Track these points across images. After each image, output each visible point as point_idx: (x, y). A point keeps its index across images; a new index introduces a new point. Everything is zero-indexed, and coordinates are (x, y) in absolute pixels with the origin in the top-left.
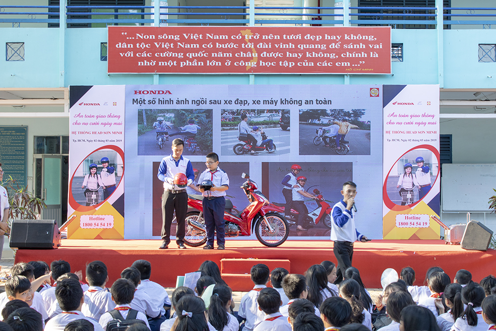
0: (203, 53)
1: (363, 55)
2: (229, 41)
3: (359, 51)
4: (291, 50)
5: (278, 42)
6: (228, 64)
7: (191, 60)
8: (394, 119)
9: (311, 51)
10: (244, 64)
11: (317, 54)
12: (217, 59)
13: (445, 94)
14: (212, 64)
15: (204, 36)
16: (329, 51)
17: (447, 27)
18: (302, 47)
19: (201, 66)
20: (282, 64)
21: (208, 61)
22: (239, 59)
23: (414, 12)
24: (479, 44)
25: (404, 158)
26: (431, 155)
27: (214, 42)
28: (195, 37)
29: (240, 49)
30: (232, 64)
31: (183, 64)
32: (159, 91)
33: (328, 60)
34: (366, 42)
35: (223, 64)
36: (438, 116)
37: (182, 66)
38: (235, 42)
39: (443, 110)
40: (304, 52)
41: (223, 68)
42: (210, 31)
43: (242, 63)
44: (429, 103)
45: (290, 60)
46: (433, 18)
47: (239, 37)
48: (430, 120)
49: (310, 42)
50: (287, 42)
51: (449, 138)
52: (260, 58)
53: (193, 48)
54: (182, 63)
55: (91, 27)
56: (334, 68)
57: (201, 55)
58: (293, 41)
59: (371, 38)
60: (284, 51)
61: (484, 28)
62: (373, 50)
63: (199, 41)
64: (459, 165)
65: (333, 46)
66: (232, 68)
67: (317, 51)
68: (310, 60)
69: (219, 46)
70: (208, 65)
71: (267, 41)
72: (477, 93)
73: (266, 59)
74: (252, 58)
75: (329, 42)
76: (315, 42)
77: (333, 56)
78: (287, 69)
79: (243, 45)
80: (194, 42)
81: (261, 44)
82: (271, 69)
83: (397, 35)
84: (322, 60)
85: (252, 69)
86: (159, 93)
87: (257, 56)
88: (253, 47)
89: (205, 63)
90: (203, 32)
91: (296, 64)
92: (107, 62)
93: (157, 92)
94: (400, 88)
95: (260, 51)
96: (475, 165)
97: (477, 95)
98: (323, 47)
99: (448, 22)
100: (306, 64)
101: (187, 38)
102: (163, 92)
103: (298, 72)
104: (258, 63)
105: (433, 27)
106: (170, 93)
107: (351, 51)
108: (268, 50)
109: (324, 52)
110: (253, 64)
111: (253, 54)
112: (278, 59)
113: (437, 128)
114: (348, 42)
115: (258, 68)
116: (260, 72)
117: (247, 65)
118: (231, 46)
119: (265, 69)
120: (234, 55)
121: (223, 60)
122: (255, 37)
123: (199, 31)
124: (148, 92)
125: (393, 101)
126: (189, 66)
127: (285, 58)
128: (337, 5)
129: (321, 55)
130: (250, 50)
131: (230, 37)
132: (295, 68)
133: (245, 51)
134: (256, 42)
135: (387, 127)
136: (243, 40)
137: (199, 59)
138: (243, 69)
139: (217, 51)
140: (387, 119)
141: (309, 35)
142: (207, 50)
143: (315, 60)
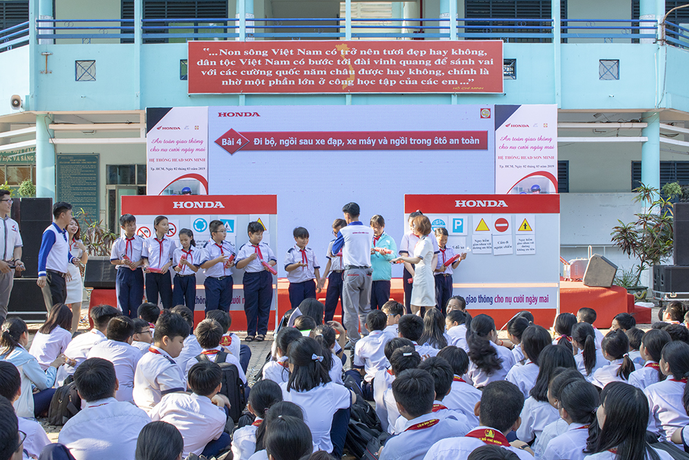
0: (295, 71)
1: (473, 72)
2: (323, 57)
3: (468, 67)
4: (392, 67)
5: (377, 57)
6: (322, 82)
7: (281, 79)
8: (507, 143)
9: (414, 67)
10: (339, 82)
11: (420, 71)
12: (310, 77)
13: (565, 116)
14: (305, 82)
15: (295, 52)
16: (434, 67)
17: (564, 41)
18: (404, 63)
19: (292, 85)
20: (382, 82)
21: (300, 80)
22: (334, 77)
23: (528, 24)
24: (600, 60)
25: (518, 186)
26: (548, 183)
27: (306, 58)
28: (285, 53)
29: (335, 66)
30: (327, 82)
31: (272, 83)
32: (246, 114)
33: (434, 77)
34: (475, 58)
35: (316, 82)
36: (556, 140)
37: (270, 85)
38: (330, 57)
39: (561, 132)
40: (407, 68)
41: (316, 87)
42: (302, 46)
43: (337, 82)
44: (546, 126)
45: (391, 77)
46: (550, 31)
47: (334, 53)
48: (547, 143)
49: (413, 58)
50: (387, 57)
51: (565, 164)
52: (357, 76)
53: (283, 65)
54: (270, 82)
55: (168, 42)
56: (439, 87)
57: (291, 73)
58: (394, 57)
59: (481, 53)
60: (384, 68)
61: (605, 42)
62: (483, 66)
63: (289, 57)
64: (577, 194)
65: (438, 62)
66: (327, 87)
67: (421, 67)
68: (413, 77)
69: (312, 63)
70: (300, 83)
71: (366, 57)
72: (597, 115)
73: (364, 77)
74: (349, 76)
75: (434, 58)
76: (419, 58)
77: (438, 73)
78: (388, 88)
79: (339, 61)
80: (283, 58)
81: (359, 60)
82: (370, 87)
83: (510, 50)
84: (427, 77)
85: (349, 89)
86: (246, 115)
87: (354, 73)
88: (349, 63)
89: (297, 82)
90: (294, 47)
91: (398, 82)
92: (187, 82)
93: (244, 114)
94: (514, 108)
95: (357, 68)
96: (594, 194)
97: (597, 116)
98: (428, 63)
99: (565, 35)
100: (408, 82)
101: (276, 53)
102: (251, 114)
103: (400, 91)
104: (355, 82)
105: (550, 40)
106: (258, 115)
107: (459, 67)
108: (367, 68)
109: (429, 68)
110: (350, 83)
111: (350, 71)
112: (377, 77)
113: (554, 153)
114: (455, 58)
115: (356, 87)
116: (359, 92)
117: (343, 83)
118: (325, 62)
119: (363, 87)
120: (328, 73)
121: (316, 78)
122: (352, 53)
123: (289, 46)
124: (234, 115)
125: (506, 123)
126: (279, 85)
127: (385, 76)
128: (442, 17)
129: (425, 72)
130: (347, 67)
131: (323, 53)
132: (397, 87)
133: (341, 67)
134: (353, 58)
135: (499, 152)
136: (339, 56)
137: (290, 77)
138: (339, 88)
139: (310, 68)
140: (499, 143)
141: (412, 50)
142: (298, 67)
143: (419, 78)
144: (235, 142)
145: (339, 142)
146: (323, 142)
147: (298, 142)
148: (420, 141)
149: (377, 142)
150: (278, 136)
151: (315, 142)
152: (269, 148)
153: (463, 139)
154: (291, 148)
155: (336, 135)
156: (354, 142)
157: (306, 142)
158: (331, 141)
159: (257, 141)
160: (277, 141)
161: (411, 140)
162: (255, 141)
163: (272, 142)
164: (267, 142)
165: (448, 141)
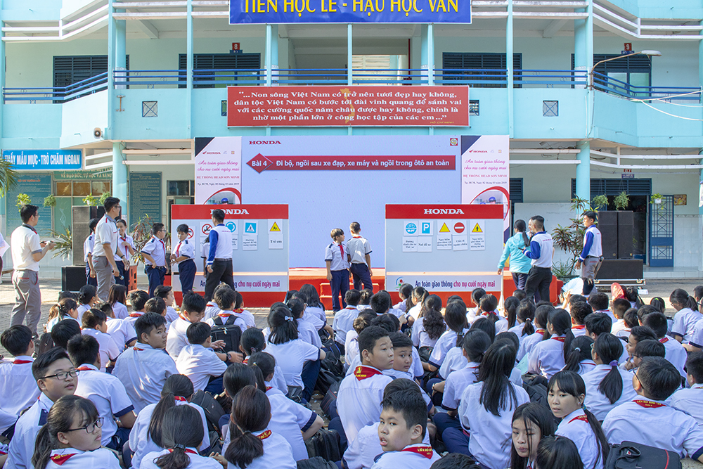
0: (309, 109)
1: (446, 110)
2: (331, 98)
3: (442, 106)
4: (383, 106)
5: (372, 99)
6: (329, 118)
7: (298, 115)
8: (470, 165)
9: (400, 106)
10: (343, 118)
11: (405, 110)
12: (320, 114)
13: (514, 144)
14: (316, 118)
15: (309, 95)
16: (416, 106)
17: (516, 86)
18: (393, 103)
19: (307, 120)
20: (376, 118)
21: (313, 116)
22: (339, 114)
23: (489, 73)
25: (479, 198)
26: (502, 195)
27: (318, 99)
28: (301, 95)
29: (339, 106)
30: (333, 118)
33: (416, 114)
34: (447, 99)
35: (325, 118)
36: (508, 162)
37: (290, 120)
38: (336, 99)
39: (512, 157)
40: (395, 107)
41: (325, 122)
42: (315, 90)
43: (341, 117)
44: (500, 151)
45: (382, 114)
46: (505, 79)
47: (339, 95)
48: (501, 165)
49: (399, 99)
50: (380, 99)
51: (520, 181)
52: (357, 113)
53: (300, 105)
54: (290, 117)
55: (214, 87)
56: (420, 122)
57: (306, 110)
58: (385, 98)
59: (452, 96)
60: (377, 107)
61: (548, 87)
62: (454, 106)
63: (304, 99)
64: (529, 204)
65: (419, 102)
66: (333, 122)
67: (406, 106)
68: (400, 114)
69: (322, 103)
70: (313, 119)
71: (363, 99)
72: (542, 143)
73: (362, 114)
74: (350, 113)
75: (416, 99)
76: (404, 99)
77: (419, 111)
78: (381, 122)
79: (342, 101)
80: (300, 99)
81: (358, 101)
82: (367, 122)
83: (474, 93)
84: (410, 114)
85: (350, 122)
86: (270, 143)
87: (354, 111)
88: (351, 103)
89: (310, 118)
90: (308, 90)
91: (388, 118)
92: (227, 117)
94: (476, 138)
95: (357, 107)
96: (542, 204)
97: (542, 144)
98: (411, 103)
99: (518, 82)
100: (396, 118)
101: (294, 96)
102: (274, 142)
103: (390, 125)
104: (355, 117)
105: (505, 86)
106: (280, 143)
107: (435, 106)
108: (364, 106)
109: (412, 107)
110: (351, 118)
111: (351, 110)
112: (373, 114)
113: (507, 172)
114: (432, 99)
115: (356, 122)
116: (358, 125)
117: (345, 119)
118: (332, 103)
119: (361, 122)
120: (334, 110)
121: (325, 114)
122: (352, 95)
123: (304, 90)
124: (261, 143)
125: (470, 149)
126: (296, 120)
127: (378, 113)
128: (423, 68)
129: (409, 110)
130: (349, 106)
131: (331, 95)
132: (387, 122)
133: (344, 106)
134: (353, 99)
135: (464, 172)
136: (342, 98)
137: (305, 114)
138: (343, 122)
139: (320, 107)
140: (464, 165)
141: (399, 93)
142: (312, 106)
143: (404, 114)
144: (262, 164)
145: (341, 164)
146: (329, 164)
147: (310, 164)
148: (403, 164)
149: (371, 164)
150: (295, 159)
151: (323, 164)
152: (288, 168)
153: (436, 162)
154: (305, 168)
155: (339, 158)
156: (353, 164)
157: (316, 164)
158: (335, 163)
159: (279, 163)
160: (294, 163)
161: (397, 162)
162: (277, 163)
163: (290, 164)
164: (287, 164)
165: (425, 163)
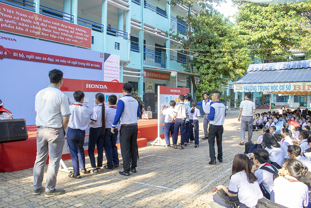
0: (14, 22)
1: (82, 38)
2: (27, 18)
3: (81, 36)
4: (56, 30)
5: (50, 24)
6: (27, 30)
7: (8, 24)
8: (107, 68)
9: (63, 32)
10: (34, 32)
12: (21, 27)
14: (19, 29)
15: (15, 12)
16: (70, 34)
18: (60, 29)
19: (12, 29)
20: (51, 36)
21: (17, 27)
22: (32, 29)
24: (116, 43)
27: (20, 17)
28: (10, 11)
29: (32, 24)
30: (29, 31)
31: (3, 25)
33: (70, 38)
34: (83, 33)
35: (24, 30)
37: (2, 26)
38: (31, 19)
40: (61, 32)
41: (24, 32)
42: (19, 11)
43: (33, 32)
45: (55, 34)
47: (32, 18)
48: (117, 70)
49: (62, 28)
50: (53, 25)
52: (42, 31)
53: (8, 17)
54: (2, 24)
56: (71, 42)
57: (13, 22)
58: (56, 26)
59: (85, 32)
60: (52, 29)
62: (86, 37)
63: (11, 14)
65: (71, 32)
66: (28, 33)
67: (66, 33)
68: (63, 36)
69: (22, 20)
70: (17, 29)
71: (45, 23)
73: (44, 32)
74: (38, 30)
75: (70, 30)
76: (65, 28)
77: (71, 36)
78: (53, 39)
79: (34, 22)
80: (8, 14)
81: (43, 24)
82: (46, 37)
84: (68, 37)
85: (38, 36)
87: (40, 29)
88: (39, 24)
89: (15, 28)
90: (15, 10)
91: (57, 37)
95: (42, 27)
98: (68, 31)
100: (61, 38)
101: (5, 11)
103: (57, 41)
104: (41, 33)
107: (78, 36)
108: (46, 28)
109: (68, 34)
110: (39, 33)
111: (39, 28)
112: (49, 33)
114: (77, 31)
115: (41, 36)
116: (42, 38)
117: (36, 33)
118: (28, 21)
119: (44, 36)
120: (30, 26)
121: (25, 28)
122: (40, 19)
123: (12, 9)
125: (107, 60)
126: (6, 27)
127: (52, 33)
129: (66, 35)
130: (37, 25)
131: (28, 16)
132: (57, 39)
133: (36, 25)
134: (40, 22)
135: (105, 71)
136: (34, 20)
137: (12, 25)
138: (34, 34)
139: (22, 22)
140: (105, 68)
141: (62, 25)
142: (16, 20)
143: (65, 37)
144: (3, 53)
145: (52, 60)
146: (45, 59)
147: (35, 58)
148: (82, 64)
149: (67, 62)
150: (26, 53)
151: (42, 58)
152: (21, 59)
153: (95, 65)
154: (32, 60)
155: (51, 56)
156: (58, 61)
157: (38, 58)
158: (49, 59)
159: (15, 54)
160: (25, 56)
161: (79, 62)
162: (14, 54)
163: (22, 56)
164: (20, 55)
165: (91, 65)
